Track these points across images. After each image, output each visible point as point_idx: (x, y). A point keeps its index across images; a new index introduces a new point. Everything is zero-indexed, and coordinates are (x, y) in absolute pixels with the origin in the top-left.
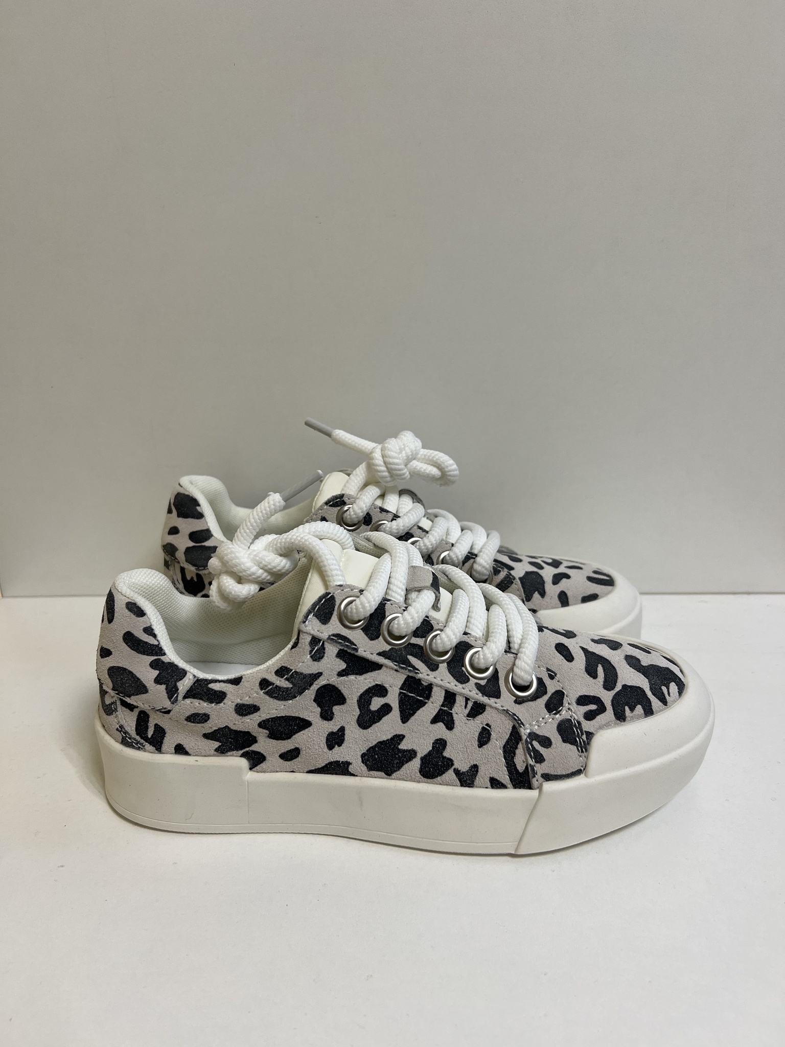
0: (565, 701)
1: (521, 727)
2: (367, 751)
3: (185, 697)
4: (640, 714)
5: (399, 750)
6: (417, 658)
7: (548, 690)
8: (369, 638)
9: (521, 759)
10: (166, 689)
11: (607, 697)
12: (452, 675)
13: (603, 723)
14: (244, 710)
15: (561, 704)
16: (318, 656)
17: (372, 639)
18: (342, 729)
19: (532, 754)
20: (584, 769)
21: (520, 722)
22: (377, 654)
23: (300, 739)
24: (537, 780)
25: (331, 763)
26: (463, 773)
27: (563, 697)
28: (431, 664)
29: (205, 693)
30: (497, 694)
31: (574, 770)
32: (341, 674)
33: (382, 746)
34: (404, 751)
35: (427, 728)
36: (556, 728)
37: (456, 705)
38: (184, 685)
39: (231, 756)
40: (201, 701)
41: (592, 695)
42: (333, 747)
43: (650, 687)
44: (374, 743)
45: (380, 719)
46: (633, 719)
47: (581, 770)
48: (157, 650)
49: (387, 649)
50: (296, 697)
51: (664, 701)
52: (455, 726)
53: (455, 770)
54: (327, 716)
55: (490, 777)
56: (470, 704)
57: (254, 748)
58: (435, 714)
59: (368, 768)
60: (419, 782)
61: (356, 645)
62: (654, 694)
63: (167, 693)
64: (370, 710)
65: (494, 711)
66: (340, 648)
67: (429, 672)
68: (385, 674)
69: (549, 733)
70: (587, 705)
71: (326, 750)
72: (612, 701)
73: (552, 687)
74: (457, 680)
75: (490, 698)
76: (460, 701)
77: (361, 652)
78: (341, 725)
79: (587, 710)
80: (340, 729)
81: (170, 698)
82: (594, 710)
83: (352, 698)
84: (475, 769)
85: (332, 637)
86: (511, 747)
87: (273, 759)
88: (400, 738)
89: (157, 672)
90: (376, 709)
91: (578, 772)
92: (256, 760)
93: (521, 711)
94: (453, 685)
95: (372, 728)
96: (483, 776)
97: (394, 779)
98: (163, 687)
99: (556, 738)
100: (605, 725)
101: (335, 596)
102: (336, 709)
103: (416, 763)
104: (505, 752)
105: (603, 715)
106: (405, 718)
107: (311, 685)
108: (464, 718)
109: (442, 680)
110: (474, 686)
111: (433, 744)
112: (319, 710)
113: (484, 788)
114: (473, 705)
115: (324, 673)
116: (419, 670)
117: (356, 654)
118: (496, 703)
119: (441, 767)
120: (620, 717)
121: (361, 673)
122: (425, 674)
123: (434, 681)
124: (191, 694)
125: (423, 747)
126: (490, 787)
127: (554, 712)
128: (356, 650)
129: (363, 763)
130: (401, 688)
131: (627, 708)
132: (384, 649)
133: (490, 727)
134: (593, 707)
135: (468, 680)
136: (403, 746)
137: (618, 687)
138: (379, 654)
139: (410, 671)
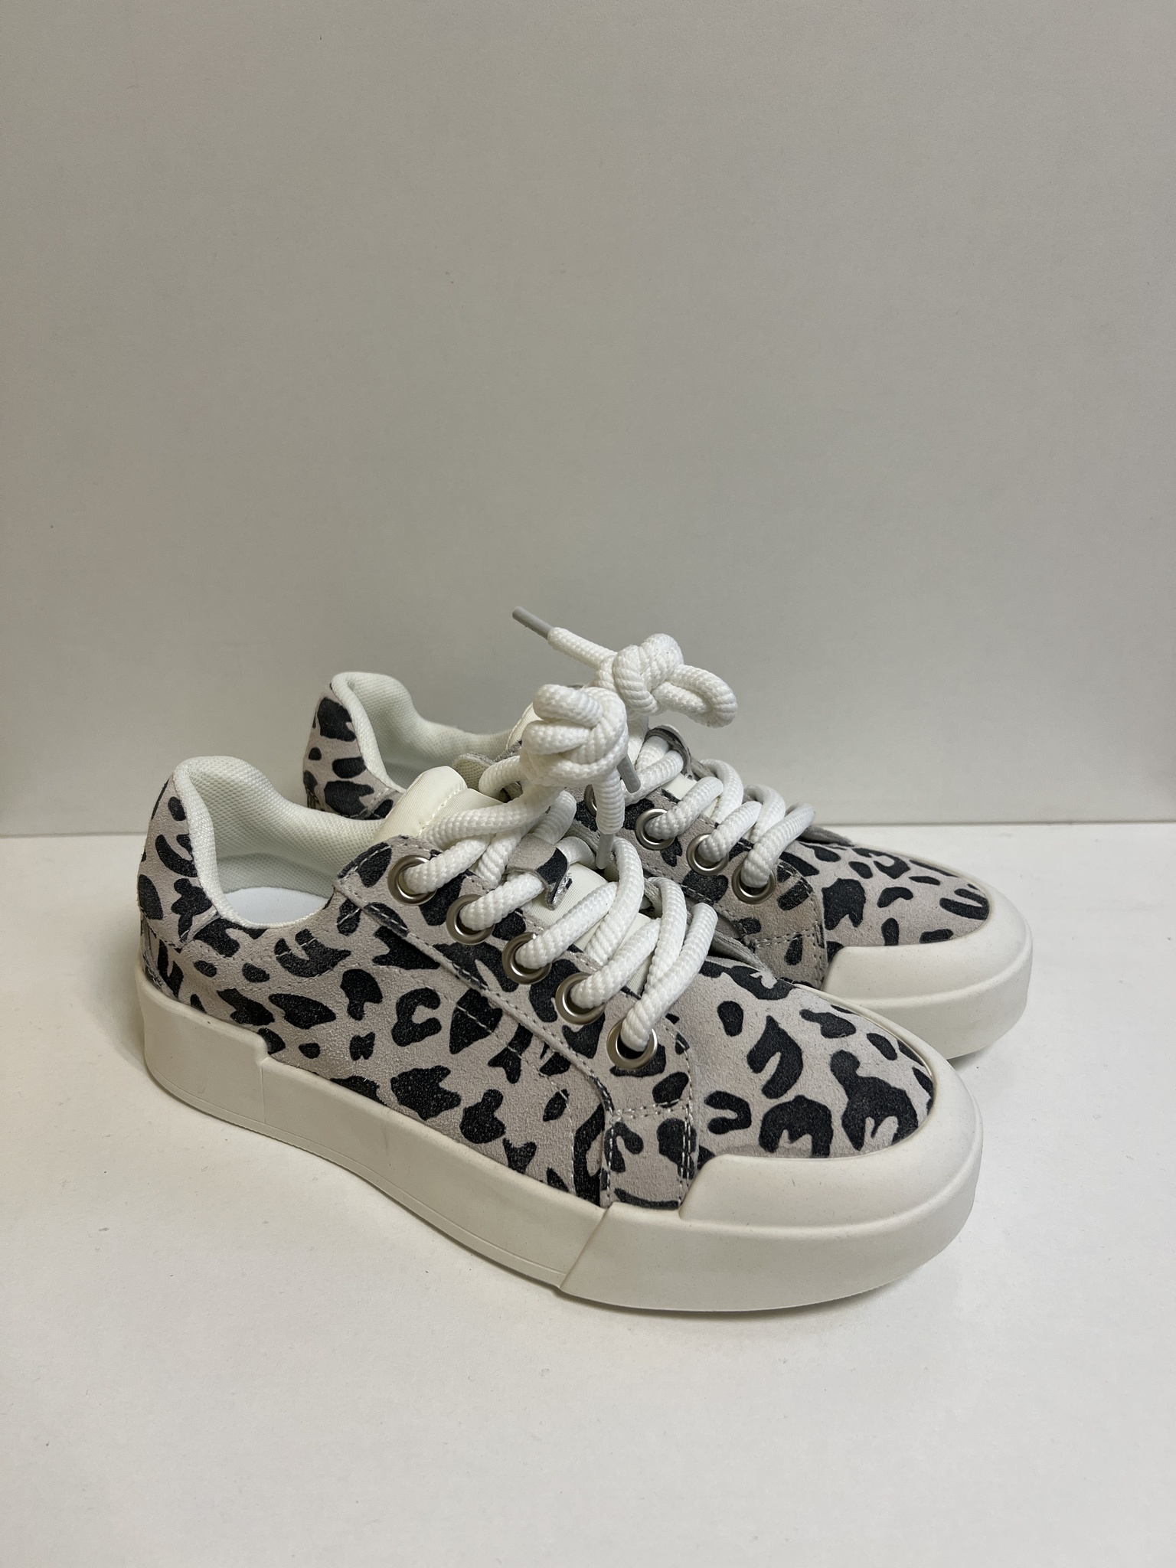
0: (684, 1092)
1: (608, 1110)
2: (399, 1076)
3: (196, 937)
4: (805, 1149)
5: (439, 1088)
6: (488, 966)
7: (666, 1068)
8: (427, 920)
9: (595, 1158)
10: (180, 921)
11: (760, 1106)
12: (533, 1005)
13: (738, 1143)
14: (254, 974)
15: (679, 1096)
16: (347, 927)
17: (431, 923)
18: (371, 1036)
19: (611, 1154)
20: (682, 1203)
21: (609, 1102)
22: (434, 946)
23: (319, 1033)
24: (608, 1196)
25: (354, 1078)
26: (515, 1149)
27: (685, 1086)
28: (508, 980)
29: (218, 938)
30: (589, 1051)
31: (665, 1200)
32: (379, 960)
33: (419, 1076)
34: (445, 1092)
35: (482, 1069)
36: (657, 1128)
37: (529, 1049)
38: (200, 921)
39: (249, 1029)
40: (211, 948)
41: (738, 1095)
42: (358, 1058)
43: (846, 1112)
44: (410, 1068)
45: (422, 1038)
46: (788, 1154)
47: (677, 1203)
48: (189, 869)
49: (450, 944)
50: (314, 976)
51: (857, 1142)
52: (520, 1079)
53: (504, 1140)
54: (356, 1013)
55: (548, 1168)
56: (549, 1055)
57: (271, 1027)
58: (497, 1053)
59: (398, 1100)
60: (459, 1142)
61: (406, 927)
62: (845, 1126)
63: (179, 926)
64: (411, 1021)
65: (579, 1077)
66: (383, 924)
67: (502, 992)
68: (442, 977)
69: (644, 1133)
70: (723, 1108)
71: (348, 1058)
72: (766, 1116)
73: (674, 1064)
74: (538, 1014)
75: (578, 1054)
76: (535, 1047)
77: (411, 938)
78: (371, 1031)
79: (719, 1116)
80: (368, 1035)
81: (180, 933)
82: (729, 1120)
83: (391, 998)
84: (531, 1148)
85: (373, 907)
86: (587, 1134)
87: (292, 1050)
88: (443, 1072)
89: (180, 896)
90: (420, 1023)
91: (672, 1205)
92: (275, 1045)
93: (616, 1087)
94: (531, 1020)
95: (409, 1046)
96: (540, 1162)
97: (427, 1125)
98: (178, 916)
99: (651, 1143)
100: (738, 1148)
101: (393, 851)
102: (368, 1006)
103: (455, 1115)
104: (577, 1138)
105: (741, 1131)
106: (456, 1046)
107: (334, 965)
108: (537, 1072)
109: (516, 1008)
110: (560, 1030)
111: (485, 1094)
112: (347, 1000)
113: (537, 1180)
114: (553, 1056)
115: (352, 953)
116: (486, 985)
117: (404, 938)
118: (584, 1063)
119: (489, 1131)
120: (768, 1143)
121: (408, 966)
122: (493, 992)
123: (504, 1005)
124: (204, 935)
125: (471, 1096)
126: (546, 1181)
127: (666, 1103)
128: (405, 933)
129: (393, 1091)
130: (459, 1003)
131: (785, 1133)
132: (444, 942)
133: (567, 1095)
134: (730, 1115)
135: (554, 1018)
136: (446, 1084)
137: (789, 1096)
138: (437, 947)
139: (473, 981)
